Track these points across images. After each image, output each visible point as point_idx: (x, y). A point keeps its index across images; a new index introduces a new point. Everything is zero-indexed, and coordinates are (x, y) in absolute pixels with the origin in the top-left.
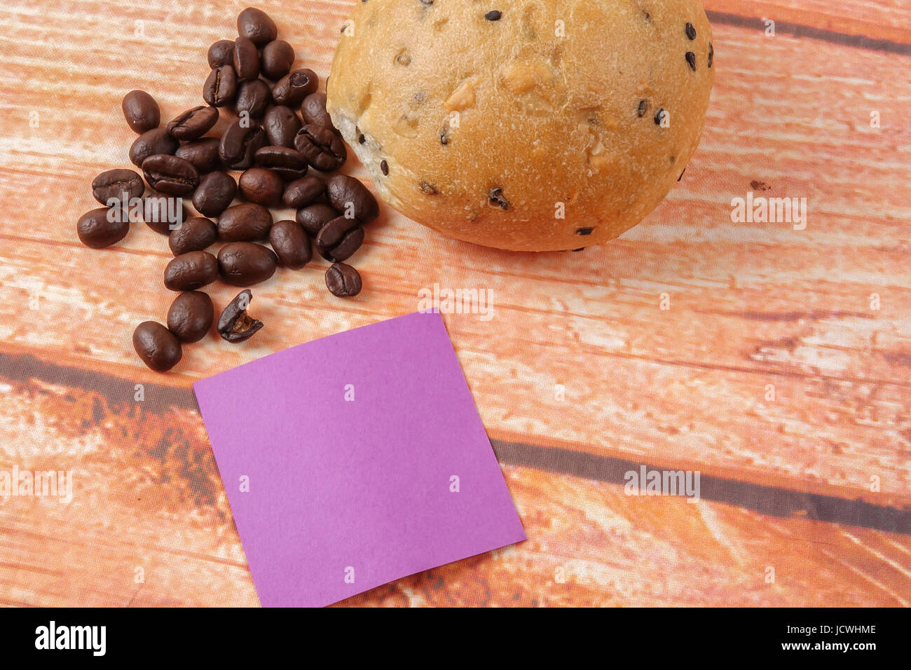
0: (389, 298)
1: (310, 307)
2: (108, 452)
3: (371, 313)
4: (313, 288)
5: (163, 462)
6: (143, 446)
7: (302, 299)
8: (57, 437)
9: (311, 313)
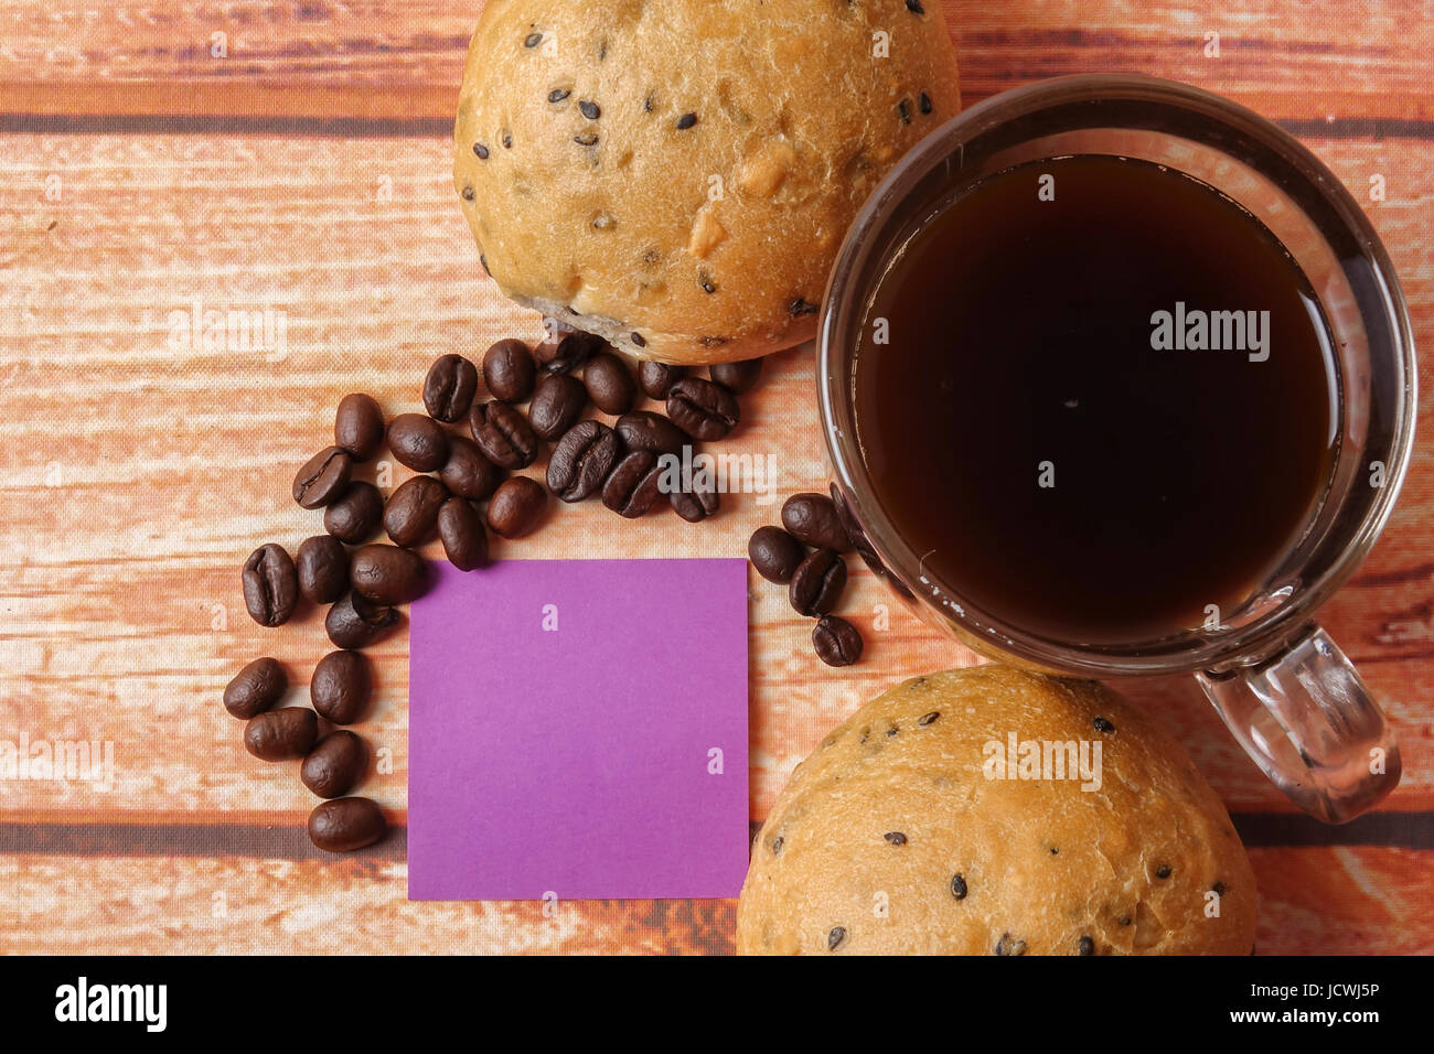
0: (899, 650)
1: (801, 682)
2: (591, 933)
3: (882, 675)
4: (798, 654)
5: (665, 931)
6: (634, 916)
7: (789, 673)
8: (520, 925)
9: (805, 690)
